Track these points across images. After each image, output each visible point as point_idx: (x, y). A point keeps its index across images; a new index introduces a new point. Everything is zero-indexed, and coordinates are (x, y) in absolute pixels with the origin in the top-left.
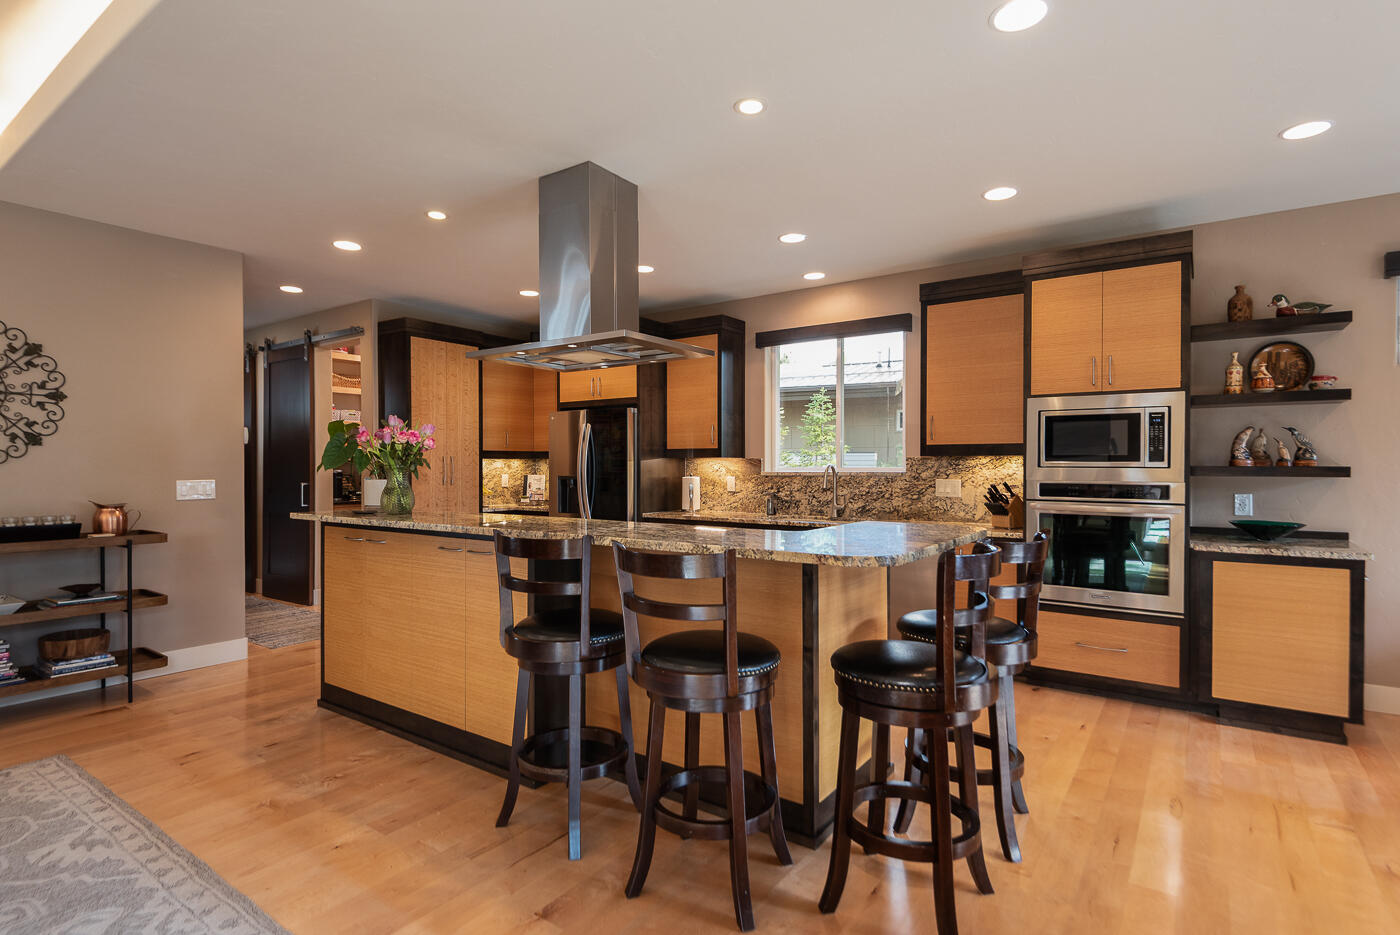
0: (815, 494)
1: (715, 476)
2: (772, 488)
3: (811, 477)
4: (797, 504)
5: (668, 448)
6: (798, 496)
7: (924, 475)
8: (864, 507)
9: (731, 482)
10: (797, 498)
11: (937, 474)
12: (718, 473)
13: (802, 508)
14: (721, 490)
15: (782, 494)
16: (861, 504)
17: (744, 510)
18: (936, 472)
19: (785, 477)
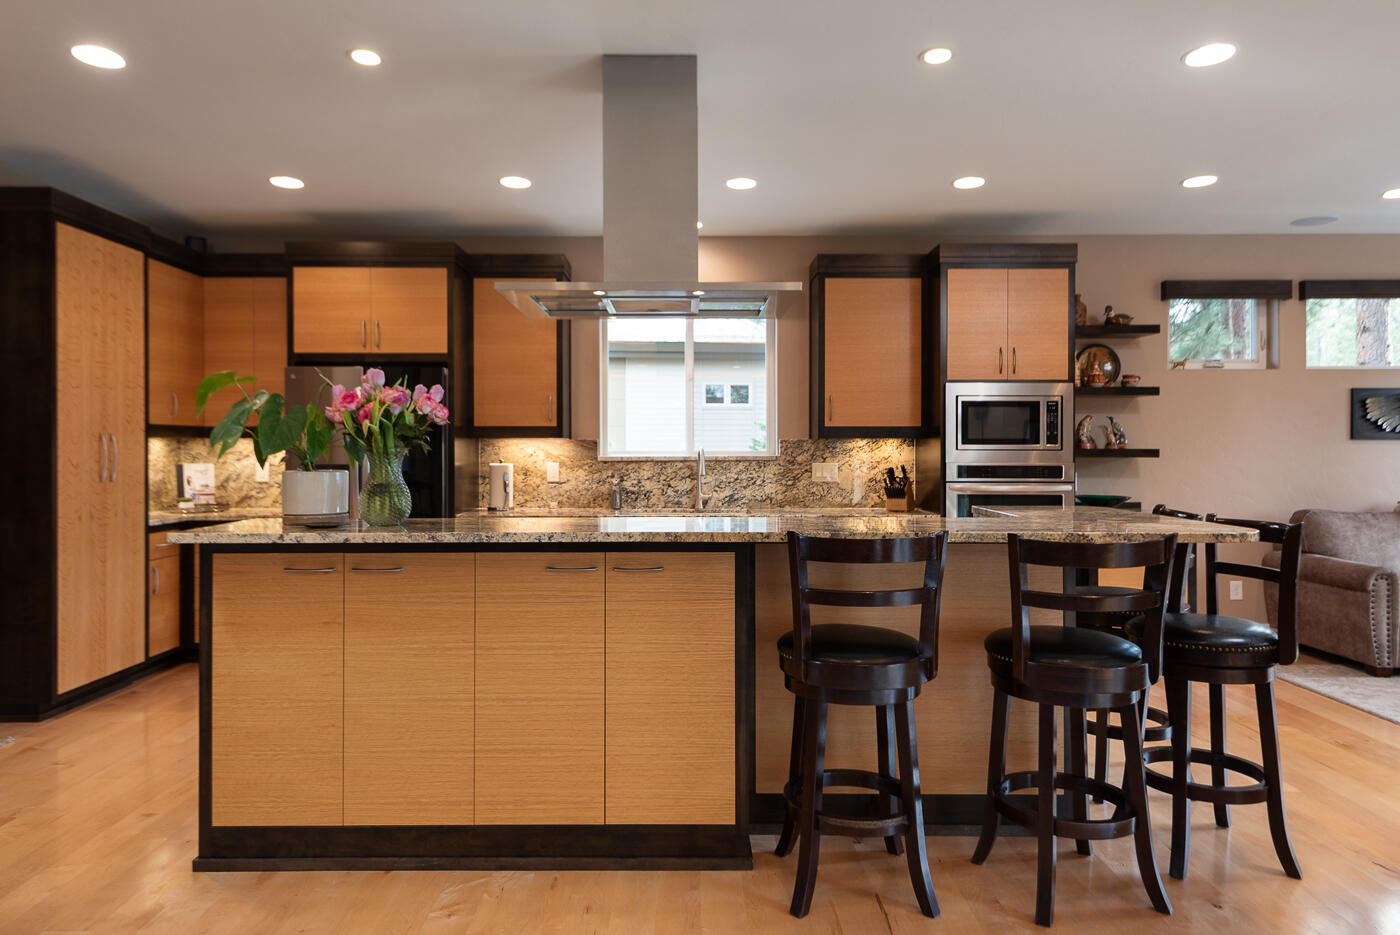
0: (671, 483)
1: (529, 463)
2: (613, 477)
3: (665, 462)
4: (647, 495)
5: (476, 424)
6: (648, 485)
7: (799, 459)
8: (732, 496)
9: (553, 471)
10: (648, 488)
11: (813, 458)
12: (532, 459)
13: (653, 500)
14: (538, 481)
15: (627, 484)
16: (728, 492)
17: (572, 505)
18: (812, 455)
19: (632, 462)
